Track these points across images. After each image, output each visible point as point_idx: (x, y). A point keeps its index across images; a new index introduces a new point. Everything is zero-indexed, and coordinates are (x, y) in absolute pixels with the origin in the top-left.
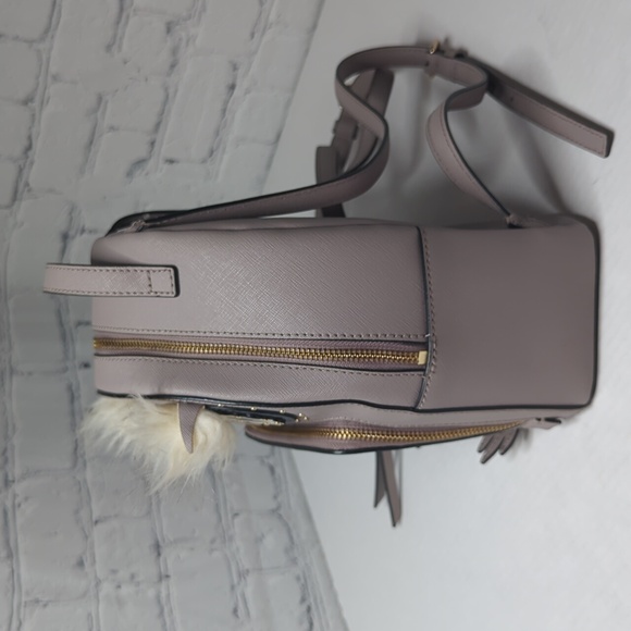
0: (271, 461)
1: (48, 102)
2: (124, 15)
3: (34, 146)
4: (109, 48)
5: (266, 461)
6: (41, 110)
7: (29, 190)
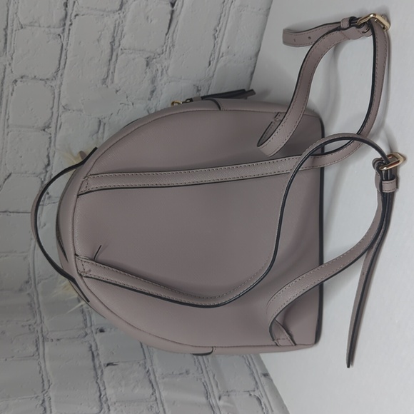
0: (257, 394)
1: (60, 128)
2: (115, 54)
3: (51, 162)
4: (104, 81)
5: (252, 393)
6: (55, 134)
7: (49, 197)
